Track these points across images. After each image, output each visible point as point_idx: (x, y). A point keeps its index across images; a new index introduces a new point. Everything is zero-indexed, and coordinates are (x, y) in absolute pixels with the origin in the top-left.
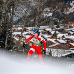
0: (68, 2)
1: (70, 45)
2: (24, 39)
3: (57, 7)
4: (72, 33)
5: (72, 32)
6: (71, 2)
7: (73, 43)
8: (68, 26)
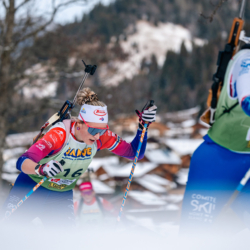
0: (113, 39)
6: (125, 39)
8: (119, 128)
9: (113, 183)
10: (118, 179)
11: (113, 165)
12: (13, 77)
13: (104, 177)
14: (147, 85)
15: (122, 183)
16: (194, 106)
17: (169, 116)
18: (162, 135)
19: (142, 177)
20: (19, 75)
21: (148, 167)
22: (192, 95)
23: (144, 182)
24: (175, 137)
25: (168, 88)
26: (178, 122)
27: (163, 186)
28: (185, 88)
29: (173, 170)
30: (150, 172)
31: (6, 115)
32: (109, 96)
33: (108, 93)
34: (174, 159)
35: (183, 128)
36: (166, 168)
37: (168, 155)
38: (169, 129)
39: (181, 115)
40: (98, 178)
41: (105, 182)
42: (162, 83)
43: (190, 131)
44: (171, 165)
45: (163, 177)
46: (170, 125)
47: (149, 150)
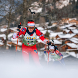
1: (67, 45)
4: (68, 31)
5: (68, 29)
7: (69, 43)
8: (63, 23)
9: (61, 41)
10: (63, 39)
12: (28, 6)
13: (58, 39)
14: (72, 8)
15: (64, 41)
18: (77, 24)
19: (71, 38)
20: (30, 6)
21: (73, 35)
23: (72, 40)
30: (73, 37)
31: (26, 19)
33: (60, 11)
40: (56, 39)
47: (73, 29)
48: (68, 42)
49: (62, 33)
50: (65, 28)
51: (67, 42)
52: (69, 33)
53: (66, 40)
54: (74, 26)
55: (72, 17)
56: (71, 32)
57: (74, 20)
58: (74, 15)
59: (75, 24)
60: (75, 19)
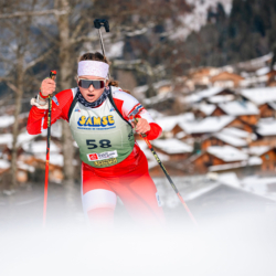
1: (209, 154)
2: (29, 158)
3: (136, 18)
4: (208, 109)
5: (209, 103)
7: (217, 145)
8: (190, 84)
9: (191, 141)
10: (196, 135)
11: (189, 122)
13: (181, 135)
14: (216, 35)
15: (199, 140)
16: (267, 53)
17: (242, 65)
18: (237, 86)
19: (220, 131)
21: (225, 120)
22: (264, 42)
23: (223, 137)
24: (251, 87)
25: (238, 37)
26: (252, 71)
27: (243, 138)
28: (256, 35)
29: (252, 121)
30: (228, 126)
32: (175, 52)
34: (252, 109)
35: (257, 76)
36: (245, 119)
37: (245, 106)
38: (244, 79)
39: (254, 63)
40: (175, 137)
41: (183, 140)
42: (232, 32)
43: (265, 78)
44: (249, 116)
45: (242, 129)
46: (244, 74)
47: (225, 103)
48: (213, 145)
49: (190, 116)
50: (199, 102)
51: (209, 143)
52: (213, 115)
53: (205, 137)
54: (226, 92)
55: (220, 64)
56: (219, 112)
57: (226, 73)
58: (224, 56)
59: (230, 84)
60: (229, 69)
